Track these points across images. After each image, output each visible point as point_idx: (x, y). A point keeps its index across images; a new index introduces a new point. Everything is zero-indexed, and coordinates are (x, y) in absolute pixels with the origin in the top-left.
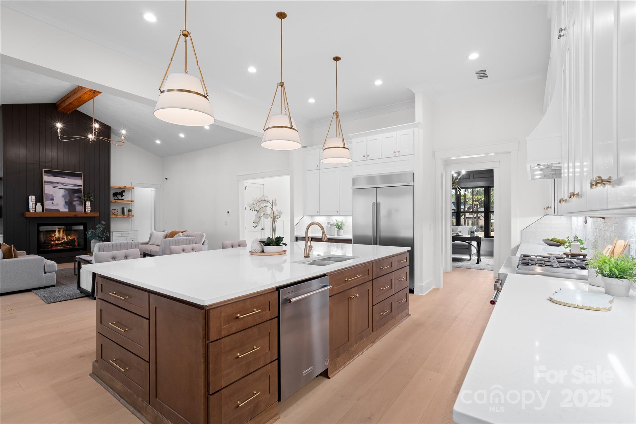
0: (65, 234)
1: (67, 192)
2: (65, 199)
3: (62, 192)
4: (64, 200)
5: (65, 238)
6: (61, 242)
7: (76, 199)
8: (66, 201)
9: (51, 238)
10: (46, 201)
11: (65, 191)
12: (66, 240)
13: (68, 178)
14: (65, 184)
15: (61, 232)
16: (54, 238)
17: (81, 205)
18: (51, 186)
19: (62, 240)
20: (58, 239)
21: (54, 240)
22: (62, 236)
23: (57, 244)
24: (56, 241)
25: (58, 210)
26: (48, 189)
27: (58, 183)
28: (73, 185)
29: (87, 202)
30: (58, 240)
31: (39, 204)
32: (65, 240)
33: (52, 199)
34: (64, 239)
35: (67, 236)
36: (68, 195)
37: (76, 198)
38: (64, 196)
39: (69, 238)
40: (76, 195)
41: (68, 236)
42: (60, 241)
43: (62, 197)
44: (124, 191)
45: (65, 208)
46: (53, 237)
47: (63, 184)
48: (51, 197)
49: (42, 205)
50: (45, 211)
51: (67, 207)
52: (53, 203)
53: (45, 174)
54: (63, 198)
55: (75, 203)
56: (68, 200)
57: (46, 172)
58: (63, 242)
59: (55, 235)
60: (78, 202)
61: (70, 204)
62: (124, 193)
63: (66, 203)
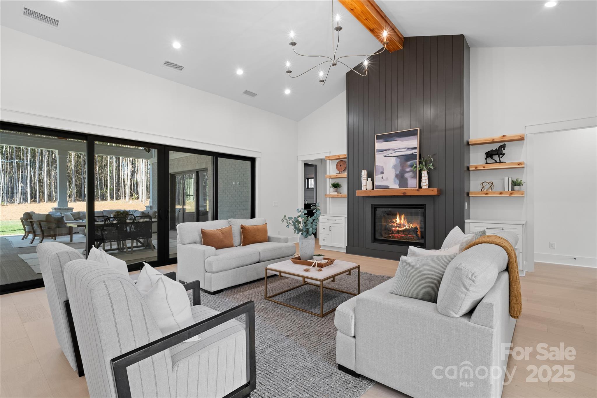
0: (406, 221)
1: (398, 160)
2: (396, 171)
3: (393, 161)
4: (395, 173)
5: (407, 225)
6: (402, 229)
7: (408, 170)
8: (397, 173)
9: (392, 224)
10: (377, 176)
11: (396, 160)
12: (408, 228)
13: (401, 141)
14: (397, 149)
15: (403, 218)
16: (395, 224)
17: (414, 177)
18: (382, 155)
19: (403, 227)
20: (400, 225)
21: (395, 226)
22: (404, 223)
23: (398, 232)
24: (397, 227)
25: (387, 187)
26: (379, 160)
27: (389, 150)
28: (406, 150)
29: (423, 172)
30: (399, 227)
31: (370, 179)
32: (406, 228)
33: (382, 173)
34: (405, 226)
35: (408, 223)
36: (400, 164)
37: (408, 168)
38: (395, 167)
39: (411, 226)
40: (409, 163)
41: (410, 224)
42: (401, 227)
43: (392, 168)
44: (503, 147)
45: (395, 184)
46: (394, 222)
47: (394, 150)
48: (381, 170)
49: (373, 181)
50: (374, 189)
51: (398, 181)
52: (382, 178)
53: (377, 140)
54: (394, 170)
55: (407, 175)
56: (399, 173)
57: (379, 138)
58: (405, 229)
59: (396, 221)
60: (411, 174)
61: (401, 178)
62: (504, 149)
63: (397, 176)
